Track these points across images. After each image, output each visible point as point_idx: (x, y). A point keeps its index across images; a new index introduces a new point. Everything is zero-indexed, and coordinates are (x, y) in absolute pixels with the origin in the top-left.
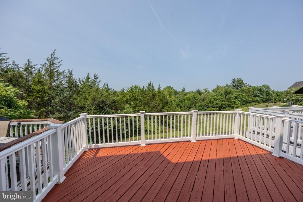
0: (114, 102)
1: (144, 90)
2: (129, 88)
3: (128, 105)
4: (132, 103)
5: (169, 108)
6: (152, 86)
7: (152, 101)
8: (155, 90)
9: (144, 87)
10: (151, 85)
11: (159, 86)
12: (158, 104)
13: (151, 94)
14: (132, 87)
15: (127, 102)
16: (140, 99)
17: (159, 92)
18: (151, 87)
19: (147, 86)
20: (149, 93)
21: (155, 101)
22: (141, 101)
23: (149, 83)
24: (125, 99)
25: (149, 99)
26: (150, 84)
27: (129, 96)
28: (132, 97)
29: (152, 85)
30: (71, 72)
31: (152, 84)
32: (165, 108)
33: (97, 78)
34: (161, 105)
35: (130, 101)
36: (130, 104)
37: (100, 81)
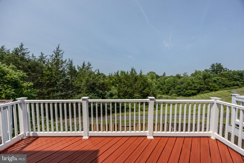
0: (103, 84)
1: (128, 74)
2: (116, 72)
3: (113, 87)
5: (149, 89)
6: (134, 71)
7: (135, 83)
8: (137, 75)
9: (128, 72)
10: (134, 70)
11: (141, 71)
12: (139, 86)
13: (134, 78)
14: (118, 72)
15: (113, 84)
16: (124, 82)
17: (141, 76)
18: (134, 72)
19: (131, 71)
20: (132, 77)
21: (137, 84)
22: (125, 84)
23: (132, 69)
24: (111, 82)
25: (132, 81)
26: (132, 70)
27: (115, 80)
28: (117, 80)
29: (135, 71)
30: (72, 61)
31: (135, 69)
32: (146, 90)
33: (90, 65)
34: (142, 87)
35: (115, 84)
36: (116, 86)
37: (92, 67)
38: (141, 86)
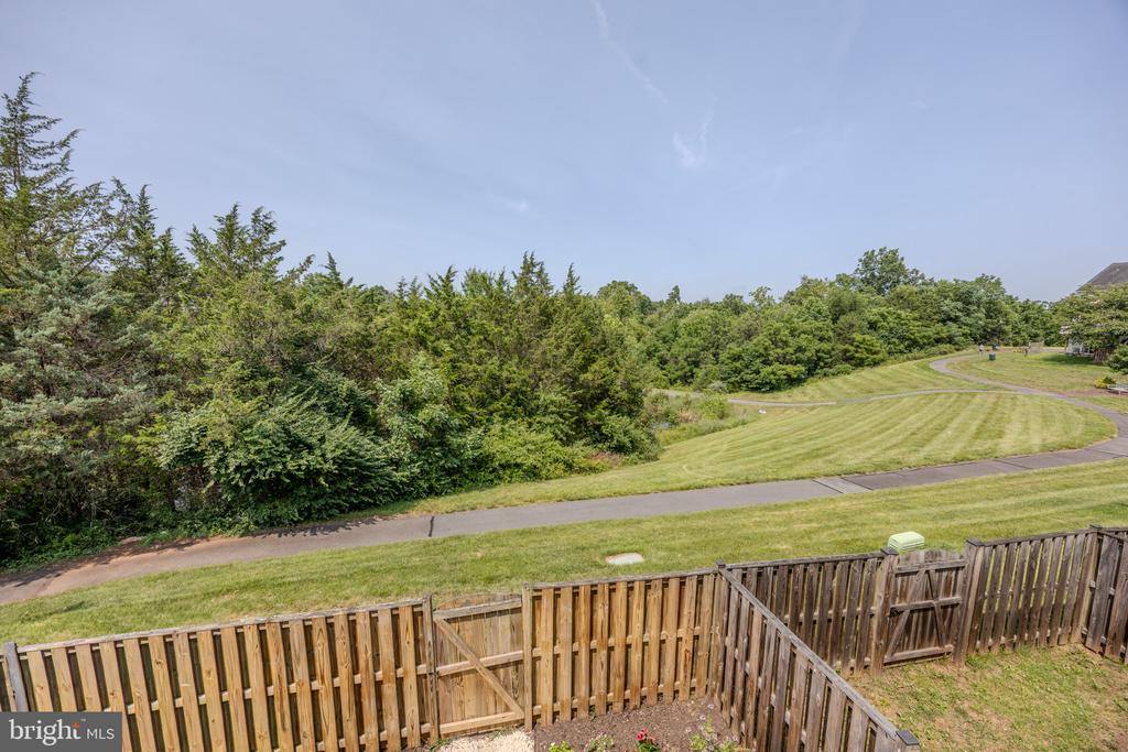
0: (365, 342)
1: (505, 288)
2: (436, 278)
3: (422, 357)
4: (444, 345)
5: (611, 365)
6: (539, 274)
7: (540, 337)
8: (552, 294)
9: (502, 275)
10: (536, 270)
11: (570, 275)
12: (563, 351)
13: (535, 309)
14: (448, 277)
15: (422, 342)
16: (483, 331)
17: (571, 299)
18: (535, 279)
19: (519, 272)
20: (527, 304)
21: (552, 340)
22: (490, 338)
23: (525, 262)
24: (411, 328)
25: (526, 325)
26: (528, 266)
27: (434, 316)
28: (445, 321)
29: (541, 270)
30: (143, 198)
31: (542, 264)
32: (595, 367)
33: (269, 229)
34: (578, 356)
35: (432, 338)
36: (437, 353)
37: (283, 243)
38: (570, 352)
